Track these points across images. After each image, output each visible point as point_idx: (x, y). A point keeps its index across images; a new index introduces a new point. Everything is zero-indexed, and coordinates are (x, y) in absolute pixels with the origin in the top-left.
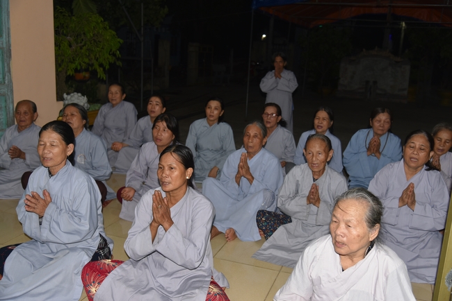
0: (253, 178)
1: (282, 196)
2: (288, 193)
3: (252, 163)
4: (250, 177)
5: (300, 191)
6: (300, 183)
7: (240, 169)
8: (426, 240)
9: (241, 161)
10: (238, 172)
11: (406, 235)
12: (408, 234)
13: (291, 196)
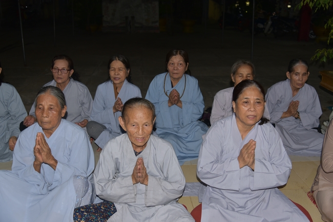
0: (56, 162)
1: (100, 181)
2: (107, 176)
3: (51, 141)
4: (52, 162)
5: (121, 170)
6: (120, 161)
7: (37, 154)
8: (267, 199)
9: (38, 142)
10: (36, 159)
11: (247, 198)
12: (248, 196)
13: (111, 178)
